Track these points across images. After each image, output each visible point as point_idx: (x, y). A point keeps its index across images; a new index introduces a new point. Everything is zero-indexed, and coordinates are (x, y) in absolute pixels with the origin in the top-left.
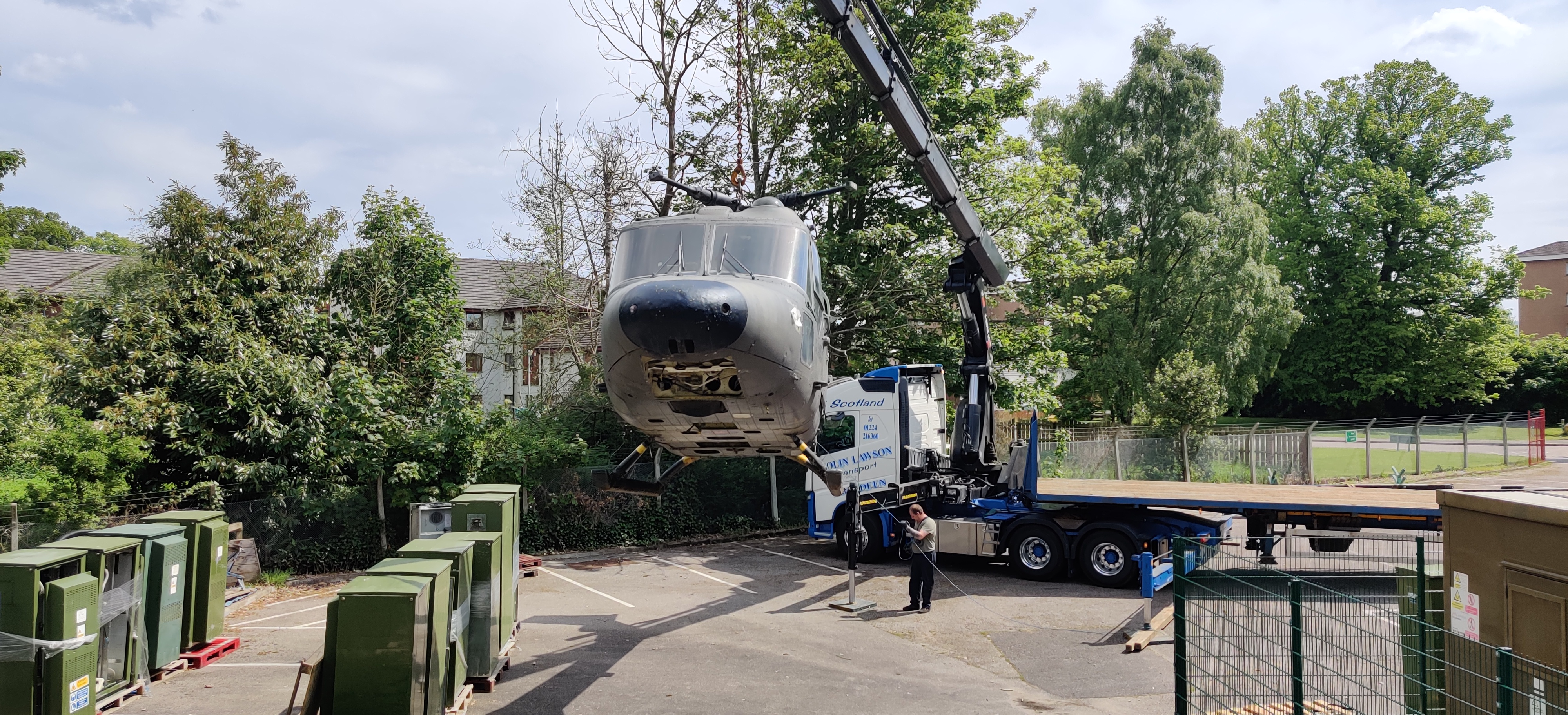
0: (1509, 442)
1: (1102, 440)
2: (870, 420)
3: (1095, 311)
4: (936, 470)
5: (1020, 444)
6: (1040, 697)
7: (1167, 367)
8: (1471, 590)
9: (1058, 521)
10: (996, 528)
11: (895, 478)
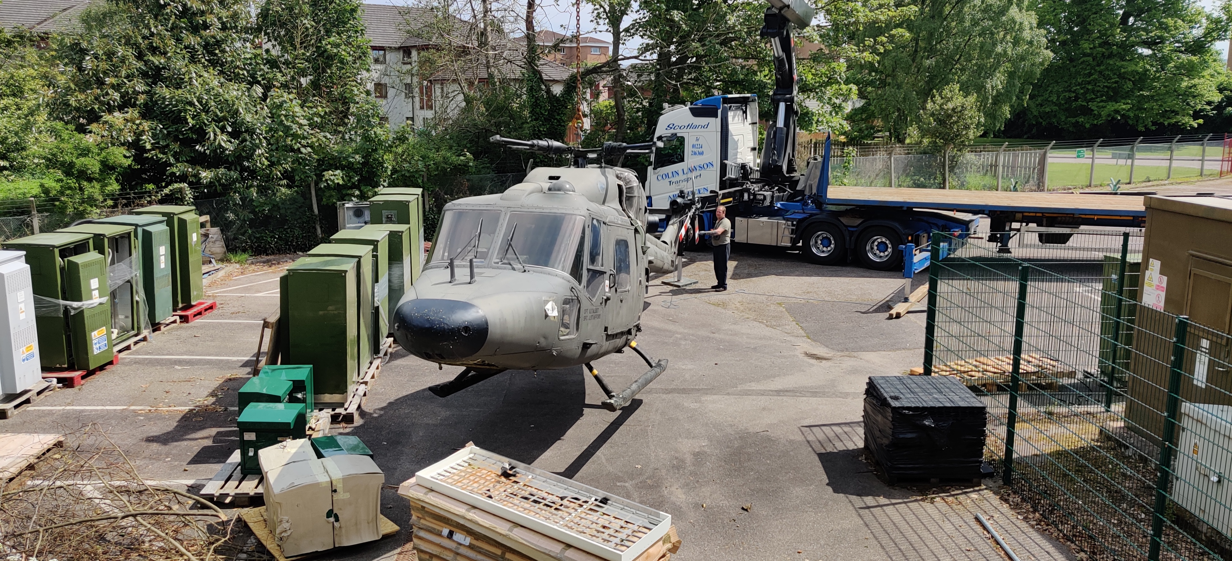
0: (1206, 158)
1: (880, 156)
2: (697, 140)
3: (882, 51)
4: (748, 180)
5: (816, 159)
6: (821, 351)
7: (938, 98)
8: (1162, 273)
9: (842, 219)
10: (793, 225)
11: (715, 186)
